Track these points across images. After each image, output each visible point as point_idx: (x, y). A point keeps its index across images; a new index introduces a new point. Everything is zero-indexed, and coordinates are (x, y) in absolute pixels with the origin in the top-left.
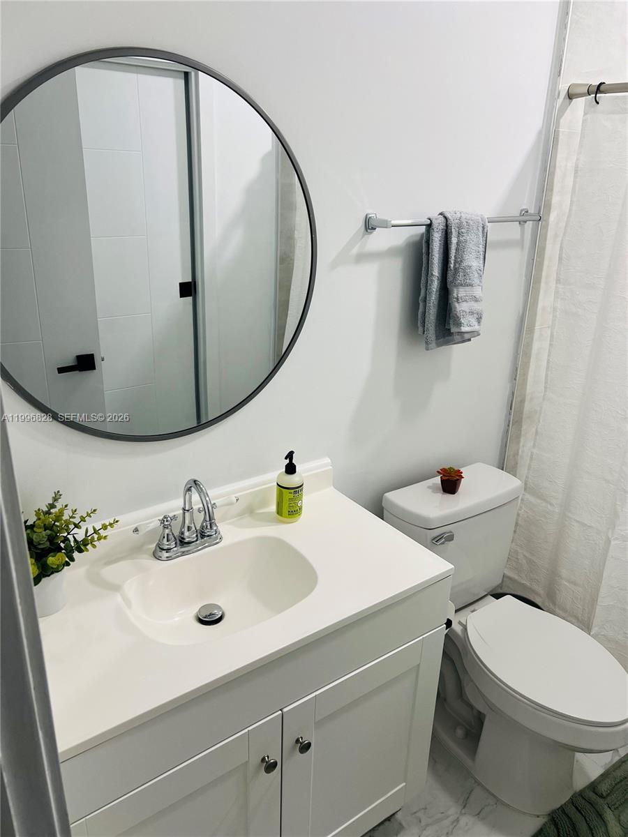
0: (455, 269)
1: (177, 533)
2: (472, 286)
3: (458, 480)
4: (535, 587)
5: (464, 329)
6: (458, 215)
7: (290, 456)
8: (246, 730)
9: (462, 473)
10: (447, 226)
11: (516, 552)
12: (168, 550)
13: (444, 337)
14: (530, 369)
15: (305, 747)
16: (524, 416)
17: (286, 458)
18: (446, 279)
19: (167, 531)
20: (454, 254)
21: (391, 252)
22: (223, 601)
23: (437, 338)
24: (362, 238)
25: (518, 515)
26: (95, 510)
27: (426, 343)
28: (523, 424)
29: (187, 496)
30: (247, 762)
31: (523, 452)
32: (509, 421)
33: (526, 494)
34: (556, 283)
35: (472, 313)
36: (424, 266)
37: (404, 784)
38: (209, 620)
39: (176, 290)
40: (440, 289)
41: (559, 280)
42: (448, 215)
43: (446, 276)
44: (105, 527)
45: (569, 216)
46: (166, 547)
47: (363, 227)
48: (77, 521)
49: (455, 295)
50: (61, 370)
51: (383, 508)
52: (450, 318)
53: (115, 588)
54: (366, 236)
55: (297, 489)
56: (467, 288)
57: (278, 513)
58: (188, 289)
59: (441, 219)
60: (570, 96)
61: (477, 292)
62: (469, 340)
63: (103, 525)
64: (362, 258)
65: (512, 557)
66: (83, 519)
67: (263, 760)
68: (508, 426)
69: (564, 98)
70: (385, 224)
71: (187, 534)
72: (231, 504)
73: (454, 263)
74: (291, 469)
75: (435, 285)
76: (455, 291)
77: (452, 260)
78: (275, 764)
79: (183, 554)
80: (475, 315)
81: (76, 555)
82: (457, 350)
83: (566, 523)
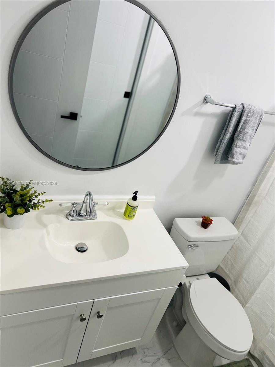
0: (240, 131)
1: (78, 210)
2: (245, 141)
3: (209, 223)
4: (231, 276)
5: (234, 160)
6: (250, 107)
7: (136, 193)
8: (76, 303)
9: (212, 221)
10: (243, 111)
11: (228, 258)
12: (72, 216)
13: (225, 160)
15: (100, 316)
17: (134, 194)
18: (234, 135)
19: (74, 209)
20: (242, 125)
21: (213, 115)
22: (89, 243)
23: (221, 160)
24: (201, 105)
25: (234, 243)
26: (45, 192)
27: (216, 160)
28: (252, 205)
29: (86, 198)
30: (74, 315)
32: (245, 203)
33: (241, 236)
35: (241, 154)
36: (226, 125)
37: (141, 339)
38: (81, 250)
39: (123, 94)
40: (230, 138)
42: (245, 106)
43: (235, 134)
44: (47, 201)
46: (72, 215)
47: (203, 101)
48: (36, 194)
49: (236, 143)
50: (62, 117)
51: (173, 224)
52: (230, 153)
53: (45, 226)
54: (203, 105)
55: (135, 208)
56: (243, 142)
57: (124, 214)
58: (128, 95)
59: (241, 107)
61: (247, 145)
63: (46, 200)
64: (197, 114)
65: (225, 259)
66: (39, 195)
67: (81, 315)
68: (244, 205)
70: (213, 103)
71: (82, 212)
72: (104, 205)
73: (241, 129)
74: (135, 198)
75: (228, 136)
76: (237, 141)
77: (240, 127)
78: (85, 319)
79: (78, 220)
81: (31, 209)
82: (230, 166)
83: (254, 255)
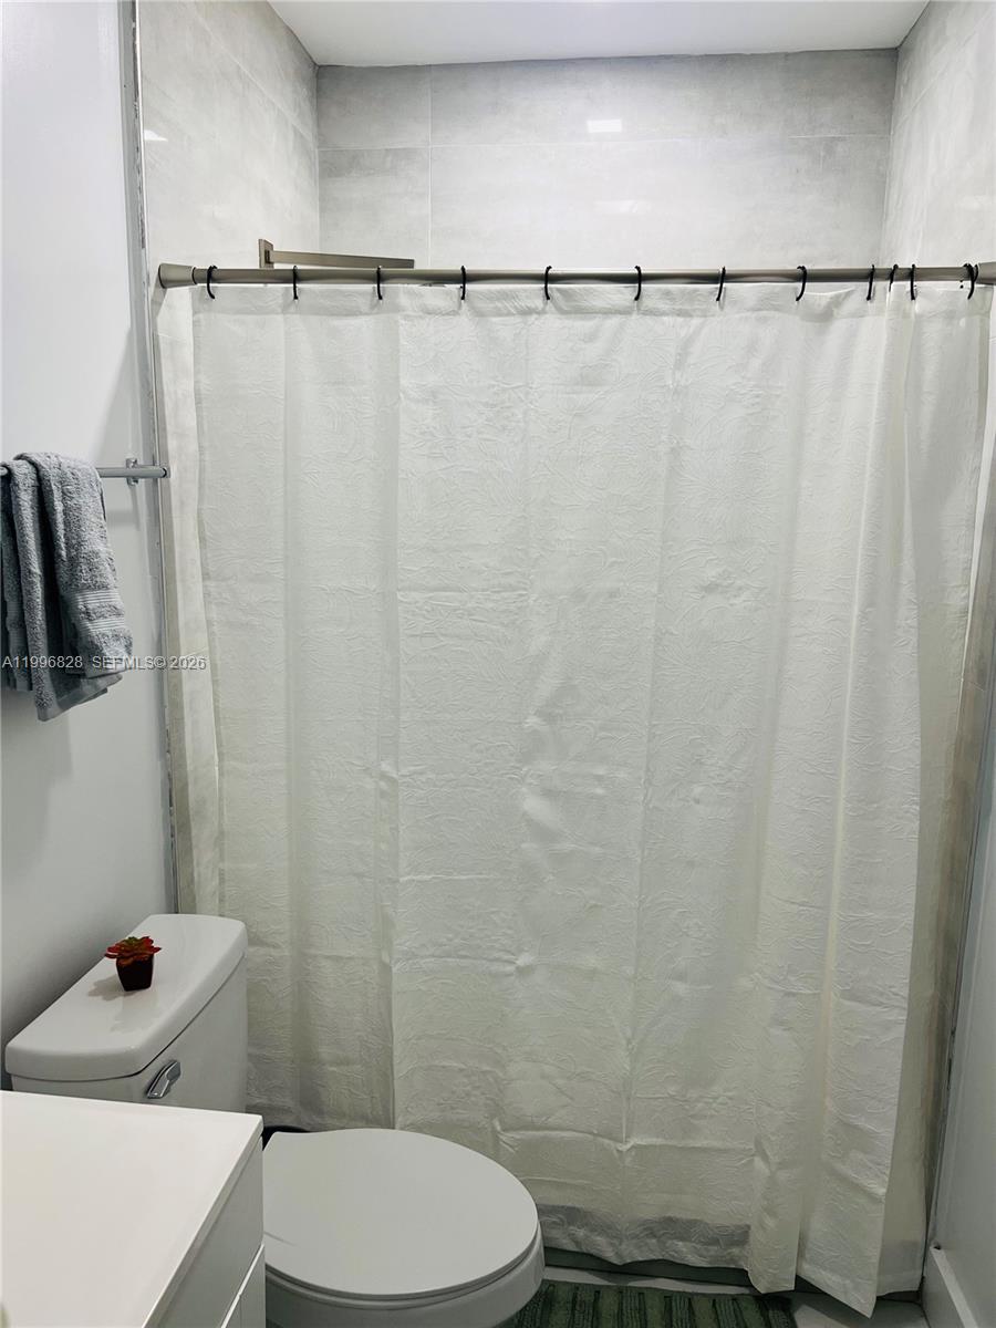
0: (71, 558)
2: (108, 589)
3: (148, 958)
6: (55, 460)
10: (40, 479)
14: (186, 730)
16: (191, 813)
18: (56, 579)
20: (63, 532)
23: (58, 694)
27: (41, 708)
31: (199, 875)
32: (173, 827)
34: (204, 579)
35: (116, 637)
41: (208, 574)
42: (37, 460)
43: (55, 573)
45: (202, 470)
49: (81, 607)
51: (9, 1076)
56: (100, 593)
59: (27, 466)
60: (164, 283)
61: (117, 598)
62: (105, 691)
68: (173, 835)
69: (156, 286)
73: (67, 548)
75: (38, 591)
76: (80, 599)
77: (62, 542)
80: (122, 640)
83: (310, 968)
